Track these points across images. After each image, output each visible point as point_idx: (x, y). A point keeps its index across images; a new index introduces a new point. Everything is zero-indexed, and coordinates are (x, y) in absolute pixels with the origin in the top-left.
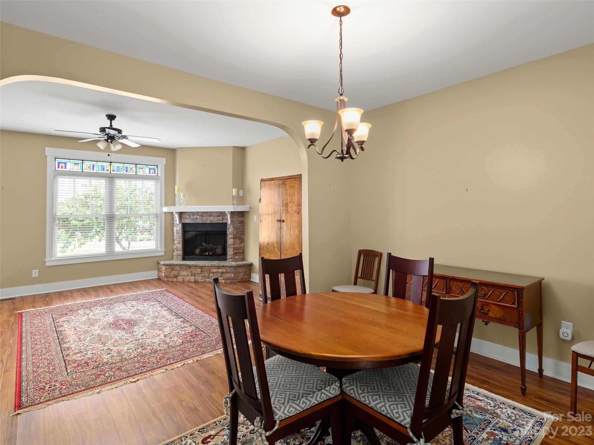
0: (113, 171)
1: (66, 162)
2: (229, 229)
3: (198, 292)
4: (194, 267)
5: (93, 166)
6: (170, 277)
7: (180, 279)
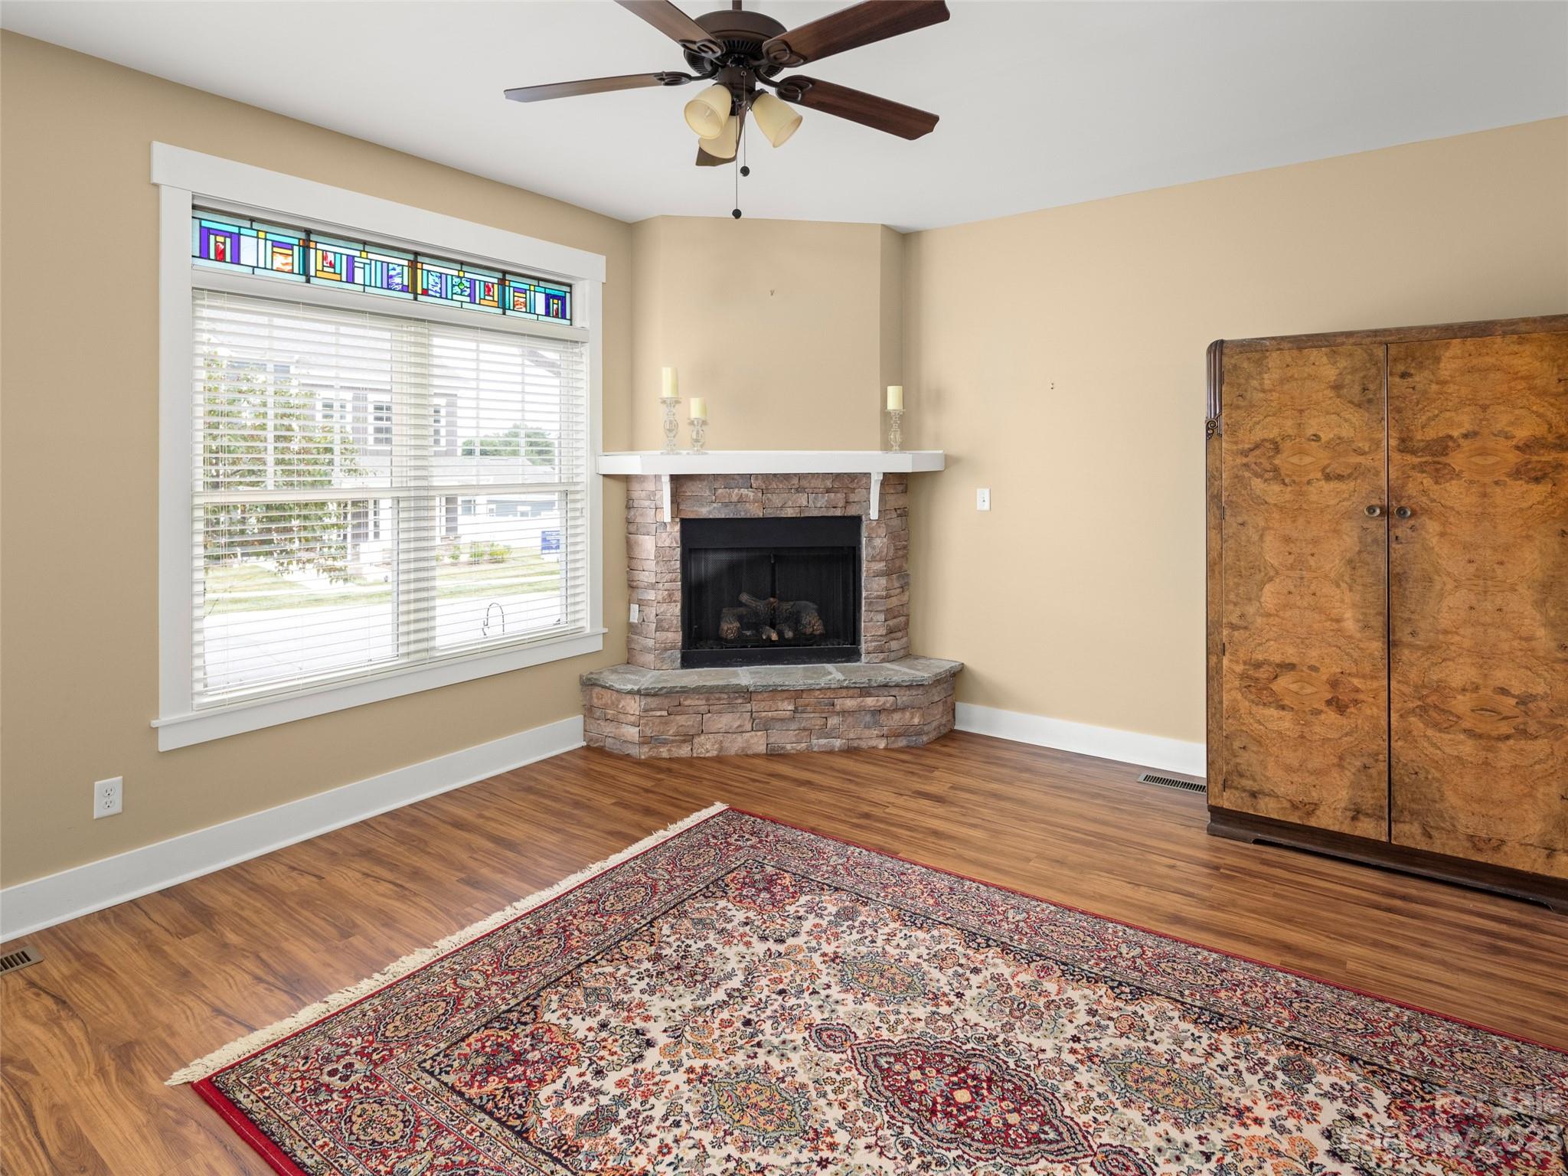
0: (425, 292)
1: (235, 230)
2: (870, 538)
4: (765, 695)
5: (351, 259)
6: (665, 743)
7: (706, 746)
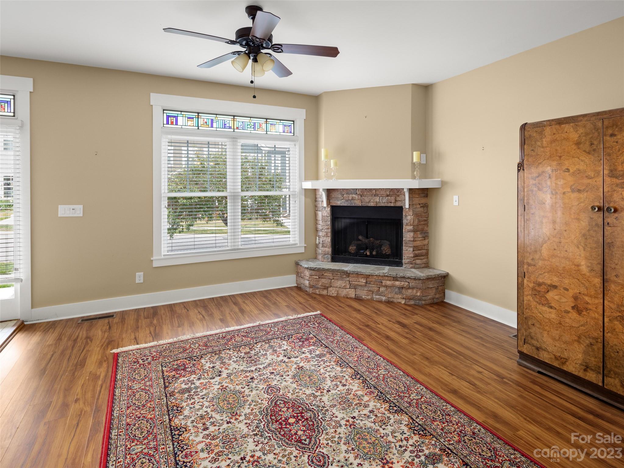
0: (237, 128)
1: (177, 115)
2: (406, 216)
3: (378, 326)
4: (354, 275)
5: (212, 120)
6: (318, 288)
7: (332, 292)
